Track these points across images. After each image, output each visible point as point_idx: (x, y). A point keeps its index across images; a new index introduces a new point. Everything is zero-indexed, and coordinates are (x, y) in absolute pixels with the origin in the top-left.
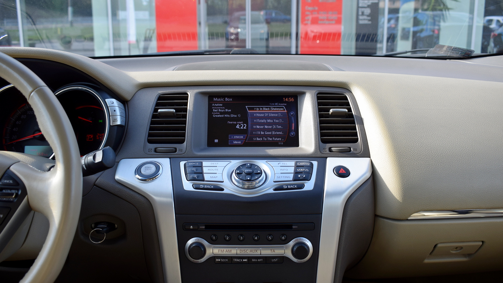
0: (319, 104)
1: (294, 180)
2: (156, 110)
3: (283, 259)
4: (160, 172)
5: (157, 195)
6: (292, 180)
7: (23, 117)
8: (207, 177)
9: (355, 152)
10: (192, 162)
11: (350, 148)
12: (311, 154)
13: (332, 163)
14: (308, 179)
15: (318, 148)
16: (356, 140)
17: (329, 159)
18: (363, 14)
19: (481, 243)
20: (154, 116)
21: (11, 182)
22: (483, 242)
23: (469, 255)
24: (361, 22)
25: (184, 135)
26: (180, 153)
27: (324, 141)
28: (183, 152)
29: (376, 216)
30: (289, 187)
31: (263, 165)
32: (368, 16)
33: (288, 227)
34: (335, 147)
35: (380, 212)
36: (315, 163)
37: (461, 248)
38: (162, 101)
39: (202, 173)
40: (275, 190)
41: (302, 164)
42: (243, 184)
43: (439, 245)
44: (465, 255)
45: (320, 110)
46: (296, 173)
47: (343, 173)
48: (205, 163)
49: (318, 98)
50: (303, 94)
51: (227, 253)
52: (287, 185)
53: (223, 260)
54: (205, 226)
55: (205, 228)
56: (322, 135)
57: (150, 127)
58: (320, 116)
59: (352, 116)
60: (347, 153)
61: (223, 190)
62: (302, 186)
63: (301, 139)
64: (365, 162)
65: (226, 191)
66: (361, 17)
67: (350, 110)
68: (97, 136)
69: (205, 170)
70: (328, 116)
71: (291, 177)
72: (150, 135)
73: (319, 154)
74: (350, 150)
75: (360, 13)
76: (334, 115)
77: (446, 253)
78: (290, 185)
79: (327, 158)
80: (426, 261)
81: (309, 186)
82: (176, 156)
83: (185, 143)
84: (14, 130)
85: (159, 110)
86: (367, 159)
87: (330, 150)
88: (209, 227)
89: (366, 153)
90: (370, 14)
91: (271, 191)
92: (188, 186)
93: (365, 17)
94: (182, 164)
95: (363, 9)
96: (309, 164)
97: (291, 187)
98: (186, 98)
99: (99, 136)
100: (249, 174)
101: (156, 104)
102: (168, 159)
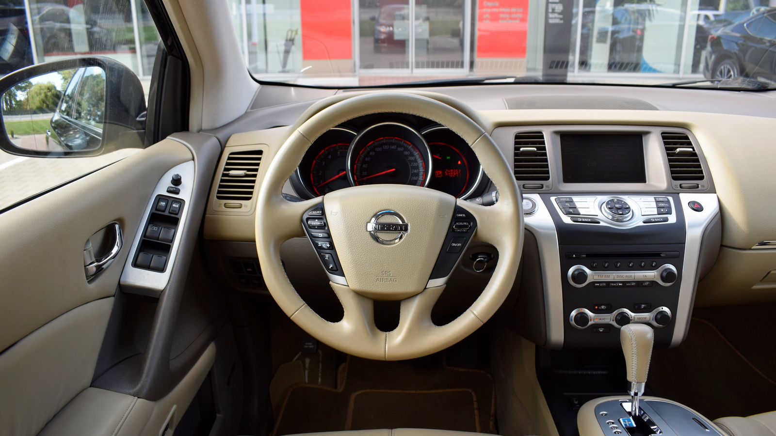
0: (665, 143)
1: (659, 214)
2: (517, 149)
3: (653, 283)
4: (536, 208)
5: (538, 228)
7: (371, 153)
8: (582, 211)
9: (703, 188)
10: (564, 198)
11: (698, 185)
12: (665, 190)
13: (686, 198)
14: (670, 213)
15: (669, 184)
16: (702, 178)
18: (553, 11)
20: (516, 155)
21: (464, 215)
24: (551, 21)
25: (548, 172)
26: (547, 189)
27: (675, 178)
28: (549, 189)
29: (722, 246)
30: (656, 220)
31: (629, 200)
32: (560, 14)
33: (658, 255)
34: (686, 183)
35: (725, 243)
36: (671, 199)
38: (521, 139)
39: (575, 208)
40: (644, 222)
41: (661, 199)
42: (613, 217)
43: (772, 272)
45: (667, 149)
46: (658, 208)
47: (697, 207)
48: (575, 199)
49: (664, 138)
50: (647, 133)
51: (605, 278)
52: (654, 218)
53: (601, 285)
54: (587, 255)
55: (586, 257)
56: (672, 172)
57: (515, 165)
58: (668, 155)
59: (695, 155)
60: (694, 189)
61: (599, 223)
62: (666, 220)
63: (648, 176)
64: (713, 197)
65: (602, 224)
66: (551, 15)
67: (694, 150)
68: (446, 172)
69: (578, 205)
70: (674, 155)
71: (655, 211)
72: (516, 172)
73: (673, 191)
74: (698, 187)
75: (550, 10)
76: (681, 153)
78: (657, 218)
79: (679, 193)
80: (755, 287)
81: (672, 219)
82: (544, 192)
83: (551, 179)
84: (364, 166)
85: (521, 149)
86: (714, 195)
87: (681, 187)
88: (589, 255)
89: (712, 190)
90: (562, 11)
91: (642, 224)
92: (567, 220)
93: (556, 15)
94: (553, 199)
95: (554, 5)
96: (666, 200)
97: (658, 220)
98: (542, 137)
99: (448, 172)
100: (619, 210)
101: (516, 143)
102: (538, 195)
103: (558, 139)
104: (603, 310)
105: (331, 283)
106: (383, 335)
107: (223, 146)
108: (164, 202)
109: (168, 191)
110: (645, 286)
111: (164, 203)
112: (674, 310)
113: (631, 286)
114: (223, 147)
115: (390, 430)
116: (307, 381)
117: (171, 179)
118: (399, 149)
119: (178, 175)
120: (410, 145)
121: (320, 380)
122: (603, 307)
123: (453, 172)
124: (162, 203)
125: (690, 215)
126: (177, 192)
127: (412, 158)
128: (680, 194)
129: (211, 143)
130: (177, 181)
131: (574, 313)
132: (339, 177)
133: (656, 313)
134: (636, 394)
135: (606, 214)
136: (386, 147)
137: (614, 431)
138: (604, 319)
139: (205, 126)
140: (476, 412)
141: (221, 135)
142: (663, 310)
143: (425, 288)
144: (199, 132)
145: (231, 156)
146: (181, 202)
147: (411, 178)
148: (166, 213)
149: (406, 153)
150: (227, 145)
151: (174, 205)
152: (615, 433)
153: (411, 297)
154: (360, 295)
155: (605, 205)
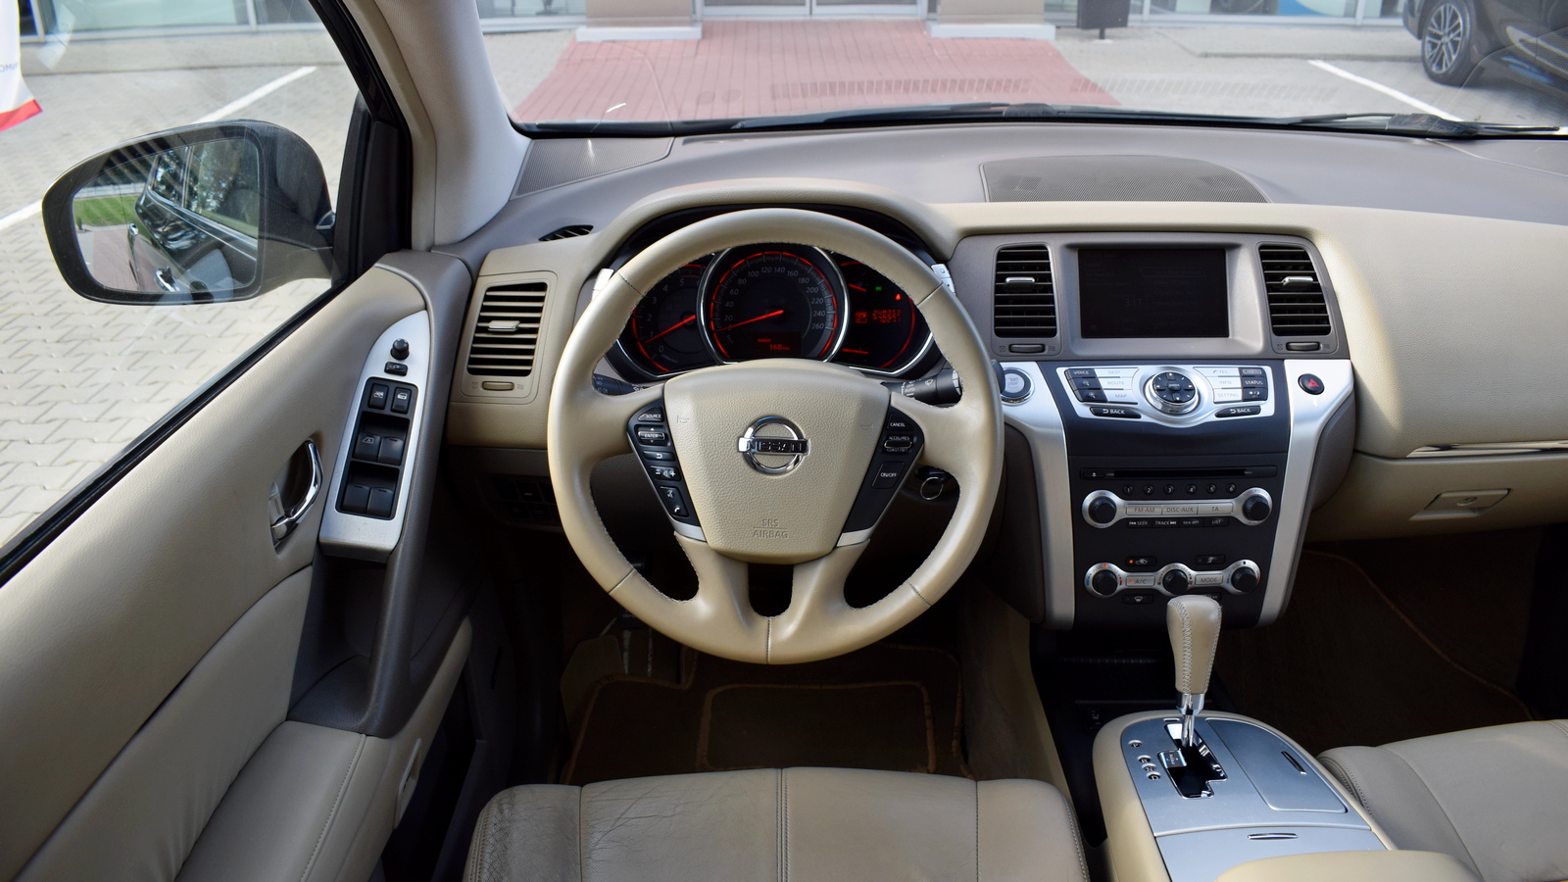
0: (1265, 267)
1: (1244, 400)
2: (1000, 278)
3: (1229, 520)
4: (1032, 389)
5: (1037, 425)
6: (1240, 398)
7: (740, 281)
8: (1110, 395)
9: (1328, 350)
10: (1081, 369)
11: (1319, 343)
12: (1259, 354)
13: (1294, 368)
14: (1264, 397)
15: (1268, 342)
16: (1327, 331)
17: (1288, 363)
19: (1506, 492)
20: (998, 289)
21: (903, 425)
22: (1509, 490)
23: (1480, 509)
25: (1053, 322)
26: (1052, 352)
27: (1278, 332)
28: (1057, 352)
29: (1356, 451)
30: (1239, 411)
31: (1197, 375)
33: (1240, 473)
34: (1298, 341)
35: (1362, 446)
36: (1268, 370)
37: (1475, 498)
38: (1008, 261)
39: (1098, 389)
40: (1218, 415)
41: (1252, 372)
42: (1164, 405)
43: (1444, 495)
44: (1472, 509)
45: (1268, 277)
46: (1245, 388)
47: (1312, 385)
48: (1100, 372)
49: (1263, 256)
50: (1235, 247)
51: (1147, 513)
52: (1236, 408)
53: (1140, 523)
54: (1116, 473)
55: (1115, 476)
56: (1274, 321)
57: (996, 309)
58: (1269, 288)
59: (1316, 287)
60: (1312, 352)
61: (1139, 417)
62: (1257, 410)
63: (1232, 325)
64: (1343, 366)
65: (1144, 419)
67: (1314, 276)
68: (874, 315)
69: (1104, 384)
70: (1280, 288)
71: (1238, 394)
72: (997, 322)
73: (1273, 355)
74: (1318, 348)
76: (1293, 286)
77: (1451, 505)
78: (1240, 408)
79: (1283, 360)
80: (1416, 517)
81: (1268, 408)
82: (1048, 358)
83: (1058, 334)
84: (727, 305)
85: (1008, 280)
86: (1346, 362)
87: (1288, 347)
88: (1121, 474)
89: (1343, 353)
91: (1214, 419)
92: (1083, 410)
94: (1061, 371)
96: (1260, 372)
97: (1242, 411)
98: (1046, 256)
99: (878, 315)
100: (1175, 391)
101: (999, 267)
102: (1035, 363)
103: (1074, 257)
104: (1142, 565)
105: (675, 533)
106: (763, 622)
107: (474, 274)
108: (381, 391)
109: (386, 371)
110: (1216, 525)
111: (382, 394)
112: (1265, 567)
113: (1192, 526)
114: (474, 278)
115: (779, 770)
116: (627, 672)
117: (391, 347)
118: (791, 273)
119: (402, 341)
120: (809, 267)
121: (649, 670)
122: (1142, 561)
123: (887, 314)
124: (378, 394)
125: (1299, 400)
126: (403, 372)
127: (815, 290)
128: (1286, 361)
129: (454, 271)
130: (401, 351)
131: (1092, 571)
132: (684, 326)
133: (1233, 571)
134: (1189, 712)
135: (1151, 401)
136: (766, 270)
137: (1149, 774)
138: (1143, 581)
139: (440, 239)
140: (928, 723)
141: (470, 254)
142: (1246, 565)
143: (835, 547)
144: (429, 250)
145: (489, 294)
146: (410, 389)
147: (812, 326)
148: (387, 411)
149: (803, 280)
150: (481, 274)
151: (399, 396)
152: (1150, 777)
153: (811, 561)
154: (726, 557)
155: (1151, 381)
